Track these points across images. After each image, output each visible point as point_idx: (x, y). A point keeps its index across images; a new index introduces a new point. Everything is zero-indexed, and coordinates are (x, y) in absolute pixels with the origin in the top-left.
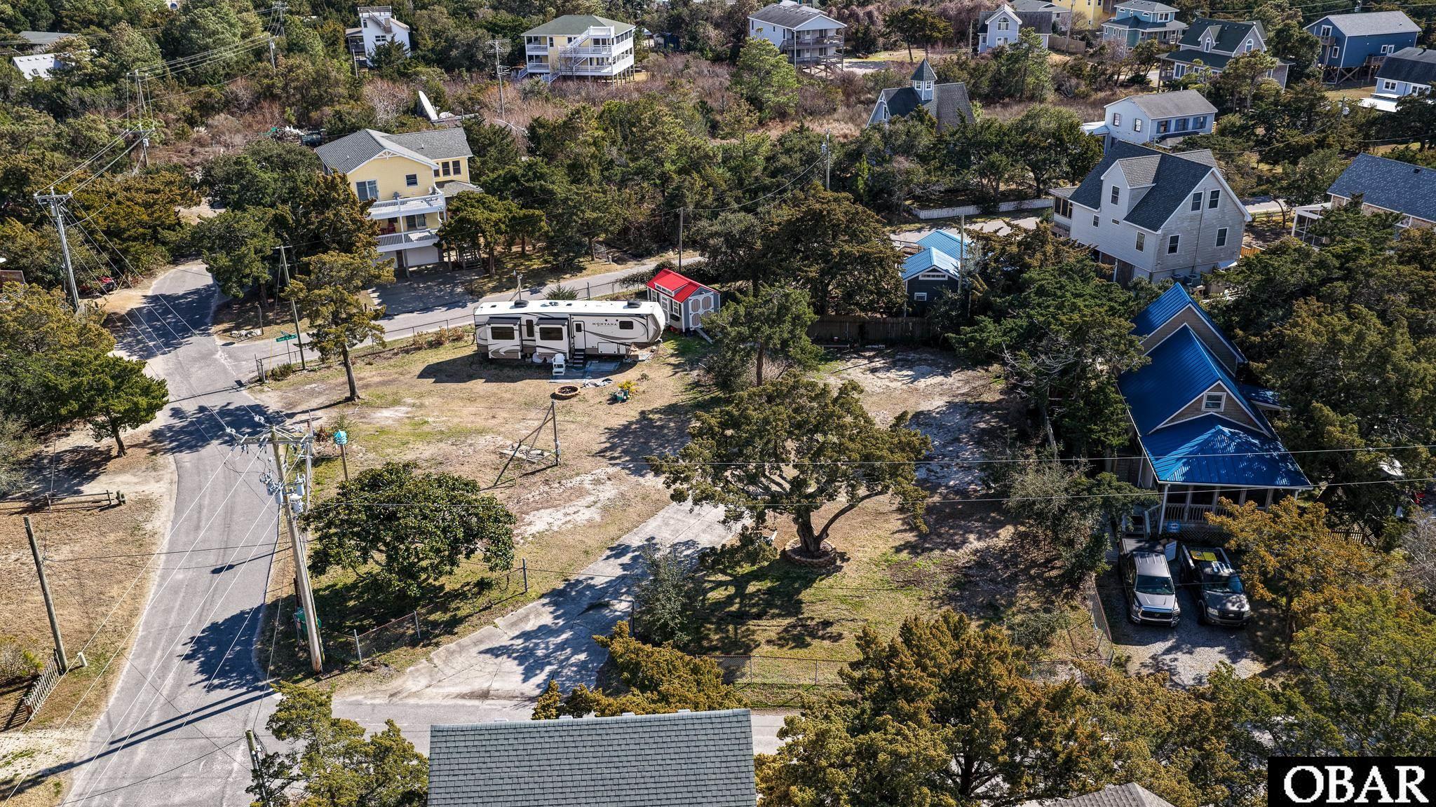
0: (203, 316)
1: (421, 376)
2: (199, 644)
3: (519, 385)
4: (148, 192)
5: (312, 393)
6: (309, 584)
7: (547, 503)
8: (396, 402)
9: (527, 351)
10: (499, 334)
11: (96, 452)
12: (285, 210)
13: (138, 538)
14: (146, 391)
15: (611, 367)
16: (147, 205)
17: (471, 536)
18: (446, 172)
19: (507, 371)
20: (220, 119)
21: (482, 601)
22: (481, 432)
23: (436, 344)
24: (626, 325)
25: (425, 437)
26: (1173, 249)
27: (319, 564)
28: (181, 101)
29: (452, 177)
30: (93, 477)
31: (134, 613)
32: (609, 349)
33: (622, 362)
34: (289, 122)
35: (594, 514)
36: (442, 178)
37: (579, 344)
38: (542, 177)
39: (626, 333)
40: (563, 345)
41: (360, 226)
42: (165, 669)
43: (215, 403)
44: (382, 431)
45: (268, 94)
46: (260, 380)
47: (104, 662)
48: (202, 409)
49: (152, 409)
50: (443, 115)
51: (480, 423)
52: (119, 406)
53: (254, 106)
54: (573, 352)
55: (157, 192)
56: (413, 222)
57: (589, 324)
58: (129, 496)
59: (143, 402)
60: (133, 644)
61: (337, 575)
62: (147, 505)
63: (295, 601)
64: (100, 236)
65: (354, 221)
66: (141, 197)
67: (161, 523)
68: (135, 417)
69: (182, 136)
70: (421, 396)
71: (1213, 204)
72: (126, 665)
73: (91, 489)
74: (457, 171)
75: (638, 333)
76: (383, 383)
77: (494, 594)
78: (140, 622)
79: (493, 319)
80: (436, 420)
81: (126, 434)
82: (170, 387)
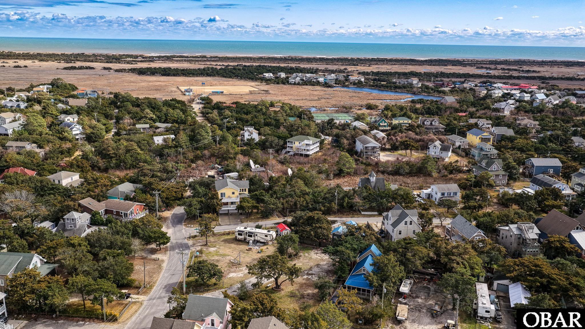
0: (182, 221)
1: (222, 241)
2: (166, 286)
3: (241, 246)
4: (177, 188)
5: (199, 242)
6: (185, 280)
7: (235, 272)
8: (215, 247)
9: (245, 239)
10: (239, 234)
11: (155, 249)
12: (203, 199)
13: (160, 267)
14: (167, 239)
15: (261, 245)
16: (175, 192)
17: (215, 275)
18: (243, 191)
19: (240, 243)
20: (200, 162)
21: (215, 287)
22: (228, 256)
23: (228, 234)
24: (266, 236)
25: (217, 255)
26: (400, 234)
27: (188, 276)
28: (191, 155)
29: (244, 192)
30: (154, 254)
31: (157, 280)
32: (262, 241)
33: (265, 244)
34: (217, 163)
35: (242, 275)
36: (241, 192)
37: (256, 239)
38: (263, 196)
39: (266, 238)
40: (253, 238)
41: (218, 204)
42: (160, 289)
43: (180, 241)
44: (210, 253)
45: (213, 155)
46: (190, 238)
47: (151, 287)
48: (177, 243)
49: (167, 242)
50: (256, 166)
51: (230, 254)
52: (162, 241)
53: (210, 157)
54: (254, 240)
55: (178, 188)
56: (232, 203)
57: (258, 235)
58: (160, 259)
59: (166, 241)
60: (156, 285)
61: (191, 279)
62: (163, 261)
63: (183, 282)
64: (164, 199)
65: (217, 203)
66: (175, 190)
67: (164, 265)
68: (164, 243)
69: (189, 166)
70: (220, 246)
71: (411, 224)
72: (155, 288)
73: (154, 256)
74: (245, 191)
75: (268, 238)
76: (214, 242)
77: (217, 286)
78: (158, 282)
79: (239, 231)
80: (221, 252)
81: (162, 246)
82: (171, 238)
